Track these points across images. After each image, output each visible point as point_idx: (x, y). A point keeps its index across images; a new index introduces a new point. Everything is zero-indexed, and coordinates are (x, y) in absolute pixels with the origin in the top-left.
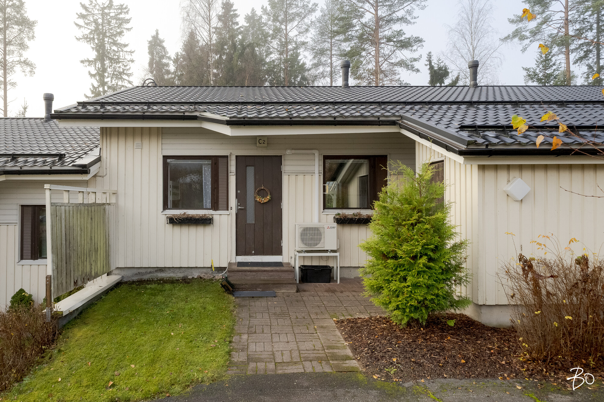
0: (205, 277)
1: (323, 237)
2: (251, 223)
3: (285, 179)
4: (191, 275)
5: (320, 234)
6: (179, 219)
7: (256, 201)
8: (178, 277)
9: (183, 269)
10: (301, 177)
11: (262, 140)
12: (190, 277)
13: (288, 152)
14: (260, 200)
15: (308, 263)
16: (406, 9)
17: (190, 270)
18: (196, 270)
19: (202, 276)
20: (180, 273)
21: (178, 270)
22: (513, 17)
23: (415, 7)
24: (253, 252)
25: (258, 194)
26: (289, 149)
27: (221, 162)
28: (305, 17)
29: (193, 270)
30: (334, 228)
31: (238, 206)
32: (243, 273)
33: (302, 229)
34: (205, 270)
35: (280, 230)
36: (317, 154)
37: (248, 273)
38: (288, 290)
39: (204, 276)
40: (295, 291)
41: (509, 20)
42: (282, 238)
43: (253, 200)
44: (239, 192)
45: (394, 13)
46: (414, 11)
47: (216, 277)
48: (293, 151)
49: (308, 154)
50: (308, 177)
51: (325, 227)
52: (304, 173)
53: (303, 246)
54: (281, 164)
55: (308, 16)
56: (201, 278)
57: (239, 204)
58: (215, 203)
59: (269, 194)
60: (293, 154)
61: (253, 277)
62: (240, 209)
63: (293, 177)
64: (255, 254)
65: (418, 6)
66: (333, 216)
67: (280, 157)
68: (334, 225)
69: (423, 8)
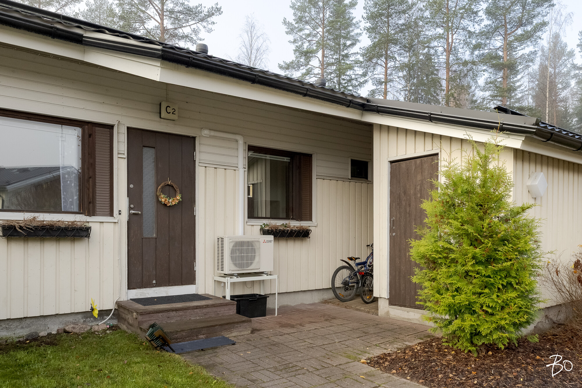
0: (75, 331)
1: (257, 254)
2: (150, 236)
3: (200, 172)
4: (45, 330)
5: (254, 251)
6: (27, 228)
7: (159, 202)
8: (17, 336)
9: (28, 321)
10: (220, 171)
11: (172, 108)
12: (43, 334)
13: (206, 132)
14: (166, 200)
15: (239, 292)
16: (193, 27)
17: (42, 322)
18: (54, 319)
19: (68, 328)
20: (22, 328)
21: (16, 323)
22: (282, 64)
23: (201, 27)
24: (154, 282)
25: (163, 192)
26: (206, 128)
27: (100, 135)
28: (65, 5)
29: (48, 320)
30: (270, 241)
31: (130, 208)
32: (165, 314)
33: (232, 244)
34: (71, 319)
35: (193, 247)
36: (241, 142)
37: (172, 314)
38: (240, 332)
39: (74, 328)
40: (250, 332)
41: (279, 65)
42: (195, 258)
43: (155, 200)
44: (132, 186)
45: (181, 27)
46: (200, 32)
47: (96, 328)
48: (213, 133)
49: (229, 140)
50: (230, 172)
51: (260, 240)
52: (226, 167)
53: (233, 268)
54: (195, 150)
55: (70, 6)
56: (65, 332)
57: (132, 206)
58: (90, 203)
59: (179, 192)
60: (211, 137)
61: (179, 319)
62: (134, 214)
63: (211, 171)
64: (158, 285)
65: (204, 27)
66: (259, 227)
67: (194, 138)
68: (271, 237)
69: (210, 31)
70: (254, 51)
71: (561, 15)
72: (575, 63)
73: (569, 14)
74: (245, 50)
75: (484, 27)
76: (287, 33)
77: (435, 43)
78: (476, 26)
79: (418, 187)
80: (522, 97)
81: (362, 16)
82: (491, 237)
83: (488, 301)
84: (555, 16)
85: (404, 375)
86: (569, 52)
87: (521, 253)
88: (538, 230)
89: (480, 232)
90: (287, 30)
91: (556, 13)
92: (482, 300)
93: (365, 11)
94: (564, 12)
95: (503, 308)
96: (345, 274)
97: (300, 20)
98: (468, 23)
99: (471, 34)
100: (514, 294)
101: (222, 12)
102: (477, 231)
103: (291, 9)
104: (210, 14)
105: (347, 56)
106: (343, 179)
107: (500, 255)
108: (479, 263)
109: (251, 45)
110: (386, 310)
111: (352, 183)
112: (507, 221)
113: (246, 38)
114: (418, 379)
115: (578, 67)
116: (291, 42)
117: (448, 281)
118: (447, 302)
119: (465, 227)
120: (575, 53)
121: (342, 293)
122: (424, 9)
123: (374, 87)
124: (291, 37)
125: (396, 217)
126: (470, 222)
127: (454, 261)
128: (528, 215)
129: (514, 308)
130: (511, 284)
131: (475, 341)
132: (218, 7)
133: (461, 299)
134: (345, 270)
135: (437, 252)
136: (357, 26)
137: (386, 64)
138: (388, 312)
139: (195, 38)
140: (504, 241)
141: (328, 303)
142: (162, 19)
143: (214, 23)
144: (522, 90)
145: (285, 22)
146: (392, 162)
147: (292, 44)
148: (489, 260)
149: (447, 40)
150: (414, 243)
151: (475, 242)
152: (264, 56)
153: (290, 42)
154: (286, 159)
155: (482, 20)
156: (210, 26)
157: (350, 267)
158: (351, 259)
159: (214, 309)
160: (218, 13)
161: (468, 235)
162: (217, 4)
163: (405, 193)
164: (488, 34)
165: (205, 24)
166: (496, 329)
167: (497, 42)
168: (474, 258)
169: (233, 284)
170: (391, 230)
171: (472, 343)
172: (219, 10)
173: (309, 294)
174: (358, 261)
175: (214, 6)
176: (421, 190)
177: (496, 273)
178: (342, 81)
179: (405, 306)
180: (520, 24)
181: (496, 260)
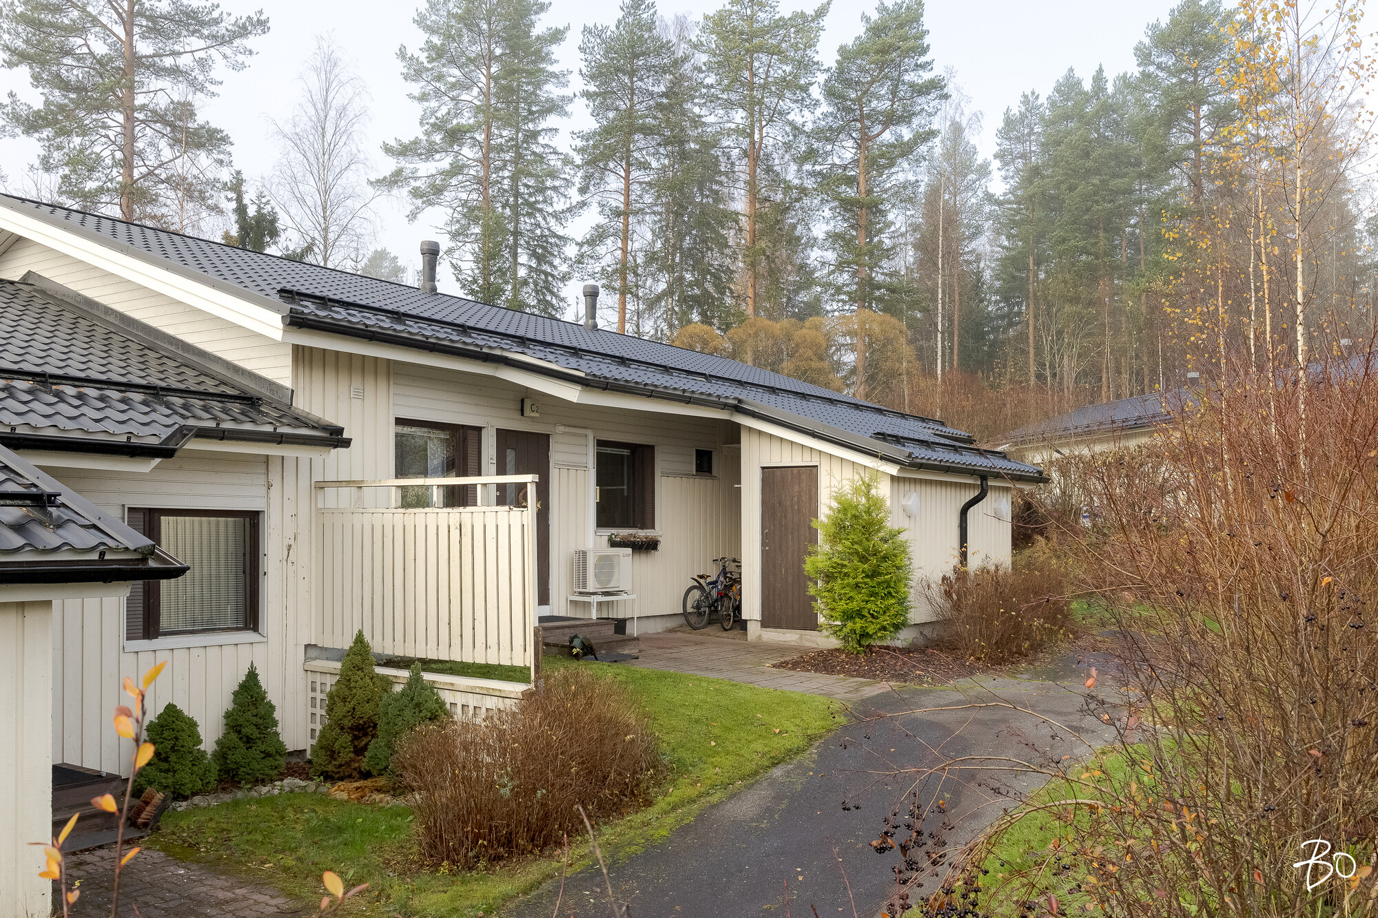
1: (616, 570)
3: (555, 474)
5: (612, 566)
10: (572, 472)
11: (536, 406)
13: (561, 429)
22: (393, 143)
23: (219, 58)
26: (560, 424)
27: (472, 435)
30: (628, 555)
33: (596, 558)
36: (591, 438)
40: (637, 651)
42: (548, 575)
44: (498, 494)
45: (172, 54)
46: (214, 66)
48: (567, 429)
49: (579, 435)
50: (580, 473)
51: (620, 553)
52: (576, 467)
53: (597, 585)
54: (549, 450)
60: (564, 433)
63: (563, 472)
65: (225, 57)
66: (607, 538)
67: (548, 436)
68: (629, 550)
69: (238, 67)
70: (332, 114)
71: (962, 114)
72: (991, 191)
73: (975, 114)
74: (312, 112)
75: (821, 117)
76: (406, 79)
77: (726, 142)
78: (806, 112)
79: (796, 499)
80: (893, 248)
81: (581, 71)
82: (875, 555)
83: (873, 607)
84: (951, 112)
85: (808, 671)
86: (981, 166)
87: (898, 568)
88: (911, 549)
89: (866, 550)
90: (405, 70)
91: (953, 106)
92: (869, 606)
93: (582, 56)
94: (968, 110)
95: (885, 612)
96: (696, 594)
97: (437, 53)
98: (791, 105)
99: (797, 130)
100: (893, 601)
101: (269, 28)
102: (865, 550)
103: (415, 25)
104: (242, 30)
105: (534, 135)
106: (688, 475)
107: (882, 570)
108: (867, 576)
109: (326, 101)
110: (757, 634)
111: (697, 480)
112: (886, 541)
113: (315, 84)
114: (821, 672)
115: (996, 201)
116: (414, 98)
117: (843, 591)
118: (842, 608)
119: (856, 546)
120: (990, 168)
121: (693, 619)
122: (704, 68)
123: (602, 220)
124: (416, 88)
125: (769, 529)
126: (860, 543)
127: (847, 575)
128: (902, 537)
129: (893, 612)
130: (890, 593)
131: (863, 643)
132: (263, 18)
133: (854, 605)
134: (695, 591)
135: (832, 567)
136: (562, 80)
137: (628, 172)
138: (760, 636)
139: (201, 78)
140: (885, 558)
141: (676, 632)
142: (129, 34)
143: (251, 52)
144: (893, 232)
145: (402, 54)
146: (763, 468)
147: (416, 102)
148: (874, 574)
149: (751, 135)
150: (808, 559)
151: (863, 559)
152: (356, 127)
153: (410, 96)
154: (626, 452)
155: (817, 103)
156: (240, 58)
157: (700, 587)
158: (701, 577)
159: (597, 628)
160: (259, 31)
161: (857, 553)
162: (261, 12)
163: (780, 503)
164: (829, 135)
165: (226, 50)
166: (880, 630)
167: (845, 152)
168: (863, 572)
169: (600, 604)
170: (764, 544)
171: (860, 645)
172: (261, 25)
173: (652, 620)
174: (709, 580)
175: (253, 15)
176: (798, 502)
177: (879, 584)
178: (522, 189)
179: (781, 627)
180: (891, 119)
181: (880, 574)
